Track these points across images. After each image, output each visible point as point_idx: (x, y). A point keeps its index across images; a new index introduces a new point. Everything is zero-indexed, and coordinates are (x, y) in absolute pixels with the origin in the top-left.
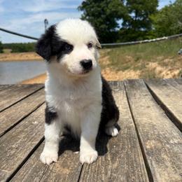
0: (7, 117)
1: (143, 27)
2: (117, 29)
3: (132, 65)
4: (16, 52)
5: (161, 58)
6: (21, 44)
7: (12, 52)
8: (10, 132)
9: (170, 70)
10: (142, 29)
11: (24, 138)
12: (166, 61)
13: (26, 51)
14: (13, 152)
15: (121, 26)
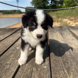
0: (3, 45)
1: (59, 4)
2: (49, 5)
3: (56, 20)
4: (4, 14)
5: (69, 17)
6: (7, 10)
7: (3, 14)
8: (5, 53)
9: (74, 22)
10: (59, 5)
11: (13, 57)
12: (72, 18)
13: (9, 14)
14: (8, 67)
15: (50, 3)
